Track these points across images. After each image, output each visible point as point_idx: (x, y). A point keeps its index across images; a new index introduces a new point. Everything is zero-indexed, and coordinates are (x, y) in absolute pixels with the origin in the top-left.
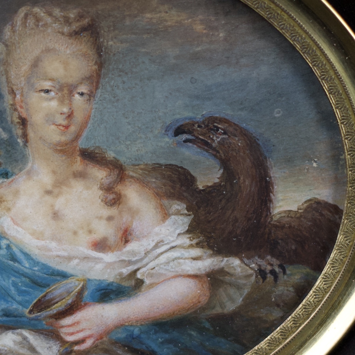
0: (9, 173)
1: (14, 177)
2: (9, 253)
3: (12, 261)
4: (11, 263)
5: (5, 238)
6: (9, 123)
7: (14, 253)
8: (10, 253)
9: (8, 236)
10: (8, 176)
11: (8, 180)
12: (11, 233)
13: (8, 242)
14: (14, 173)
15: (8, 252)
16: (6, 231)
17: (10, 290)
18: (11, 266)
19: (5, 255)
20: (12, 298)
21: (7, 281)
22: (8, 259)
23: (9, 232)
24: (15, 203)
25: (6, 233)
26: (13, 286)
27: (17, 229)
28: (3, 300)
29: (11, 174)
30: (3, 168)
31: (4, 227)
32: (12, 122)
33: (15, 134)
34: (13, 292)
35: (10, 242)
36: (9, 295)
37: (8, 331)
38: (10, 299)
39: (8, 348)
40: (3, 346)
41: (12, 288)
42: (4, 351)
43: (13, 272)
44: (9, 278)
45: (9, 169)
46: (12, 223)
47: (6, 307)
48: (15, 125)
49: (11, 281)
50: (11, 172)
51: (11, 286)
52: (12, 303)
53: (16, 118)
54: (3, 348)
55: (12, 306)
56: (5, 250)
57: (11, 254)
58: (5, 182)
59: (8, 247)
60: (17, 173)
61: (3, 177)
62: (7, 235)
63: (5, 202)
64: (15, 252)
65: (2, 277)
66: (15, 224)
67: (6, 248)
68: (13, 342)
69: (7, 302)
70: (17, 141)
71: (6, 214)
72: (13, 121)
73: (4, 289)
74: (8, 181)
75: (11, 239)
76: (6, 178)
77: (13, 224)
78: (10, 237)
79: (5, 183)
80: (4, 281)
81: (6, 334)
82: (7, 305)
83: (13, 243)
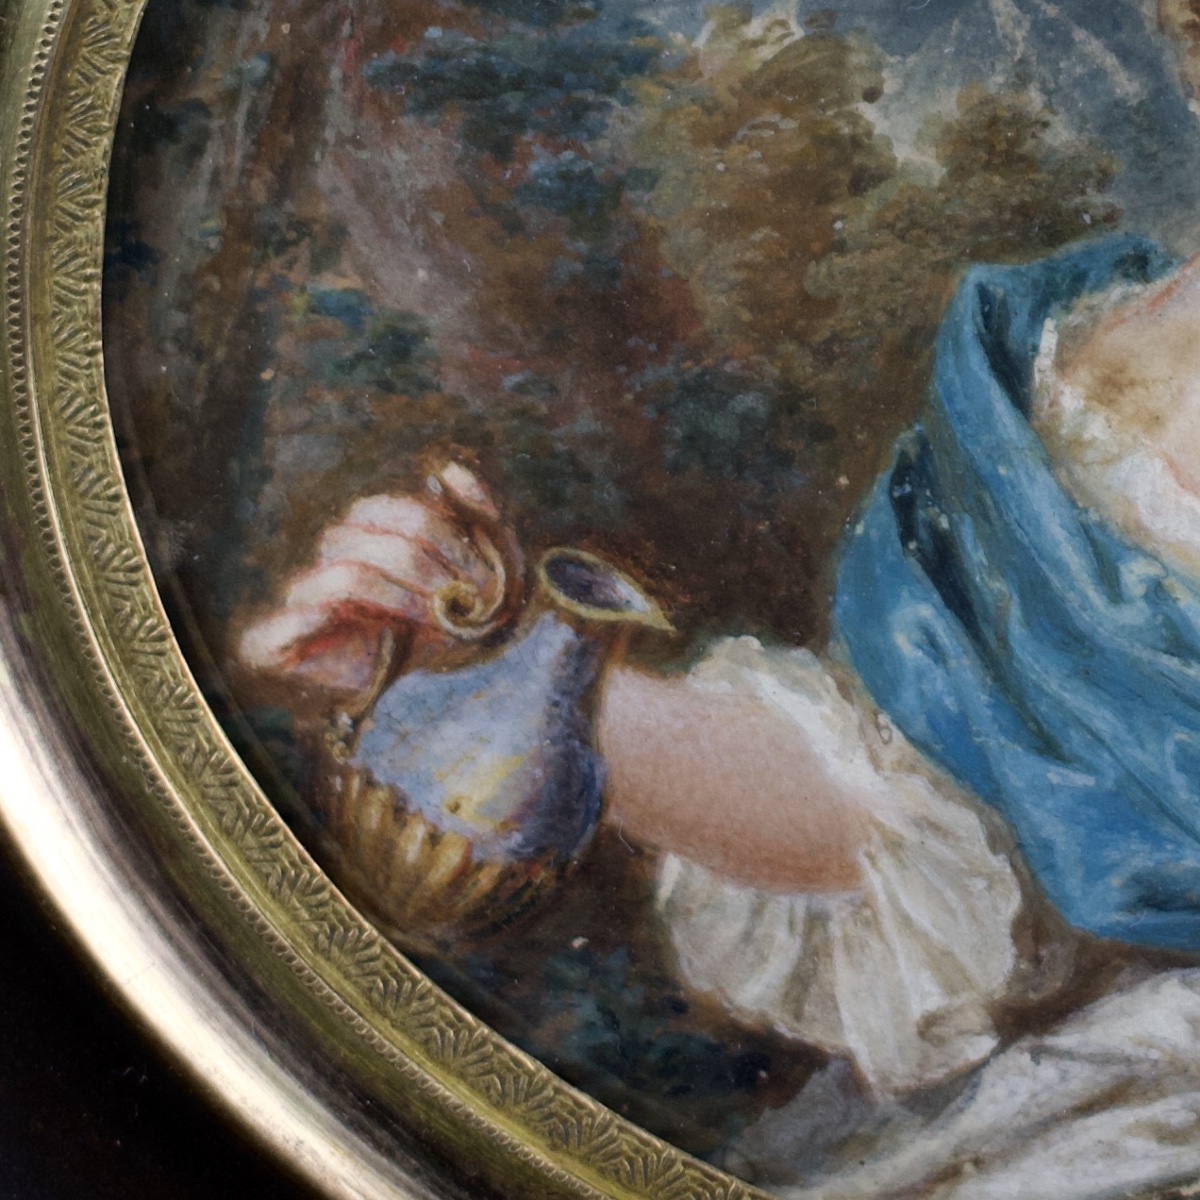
0: (1152, 256)
1: (1174, 274)
2: (1160, 618)
3: (1173, 655)
4: (1171, 663)
5: (1139, 550)
6: (1150, 27)
7: (1184, 618)
8: (1165, 615)
9: (1156, 542)
10: (1149, 269)
11: (1149, 286)
12: (1166, 529)
13: (1154, 570)
14: (1176, 255)
15: (1154, 616)
16: (1146, 518)
17: (1170, 787)
18: (1172, 676)
19: (1141, 630)
20: (1178, 822)
21: (1151, 746)
22: (1154, 648)
23: (1155, 525)
24: (1181, 390)
25: (1146, 529)
26: (1181, 768)
27: (1192, 509)
28: (1135, 833)
29: (1161, 261)
30: (1126, 234)
31: (1137, 498)
32: (1162, 25)
33: (1177, 79)
34: (1183, 795)
35: (1165, 568)
36: (1163, 810)
37: (1164, 974)
38: (1167, 829)
39: (1163, 1051)
40: (1140, 1044)
41: (1178, 780)
42: (1146, 1067)
43: (1178, 706)
44: (1162, 732)
45: (1154, 239)
46: (1168, 482)
47: (1151, 864)
48: (1175, 37)
49: (1170, 748)
50: (1161, 250)
51: (1173, 770)
52: (1180, 845)
53: (1178, 6)
54: (1141, 1052)
55: (1177, 859)
56: (1142, 604)
57: (1169, 623)
58: (1138, 295)
59: (1157, 592)
60: (1188, 257)
61: (1126, 276)
62: (1149, 535)
63: (1140, 390)
64: (1190, 614)
65: (1131, 729)
66: (1182, 486)
67: (1146, 597)
68: (1187, 1025)
69: (1156, 840)
70: (1185, 109)
71: (1143, 440)
72: (1168, 17)
73: (1140, 784)
74: (1147, 294)
75: (1167, 556)
76: (1138, 280)
77: (1175, 486)
78: (1161, 548)
79: (1134, 303)
80: (1142, 745)
81: (1155, 990)
82: (1158, 856)
83: (1175, 574)
